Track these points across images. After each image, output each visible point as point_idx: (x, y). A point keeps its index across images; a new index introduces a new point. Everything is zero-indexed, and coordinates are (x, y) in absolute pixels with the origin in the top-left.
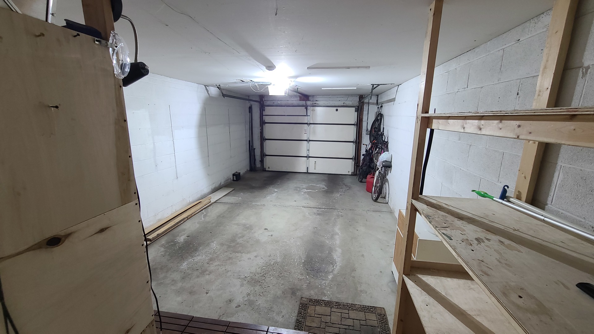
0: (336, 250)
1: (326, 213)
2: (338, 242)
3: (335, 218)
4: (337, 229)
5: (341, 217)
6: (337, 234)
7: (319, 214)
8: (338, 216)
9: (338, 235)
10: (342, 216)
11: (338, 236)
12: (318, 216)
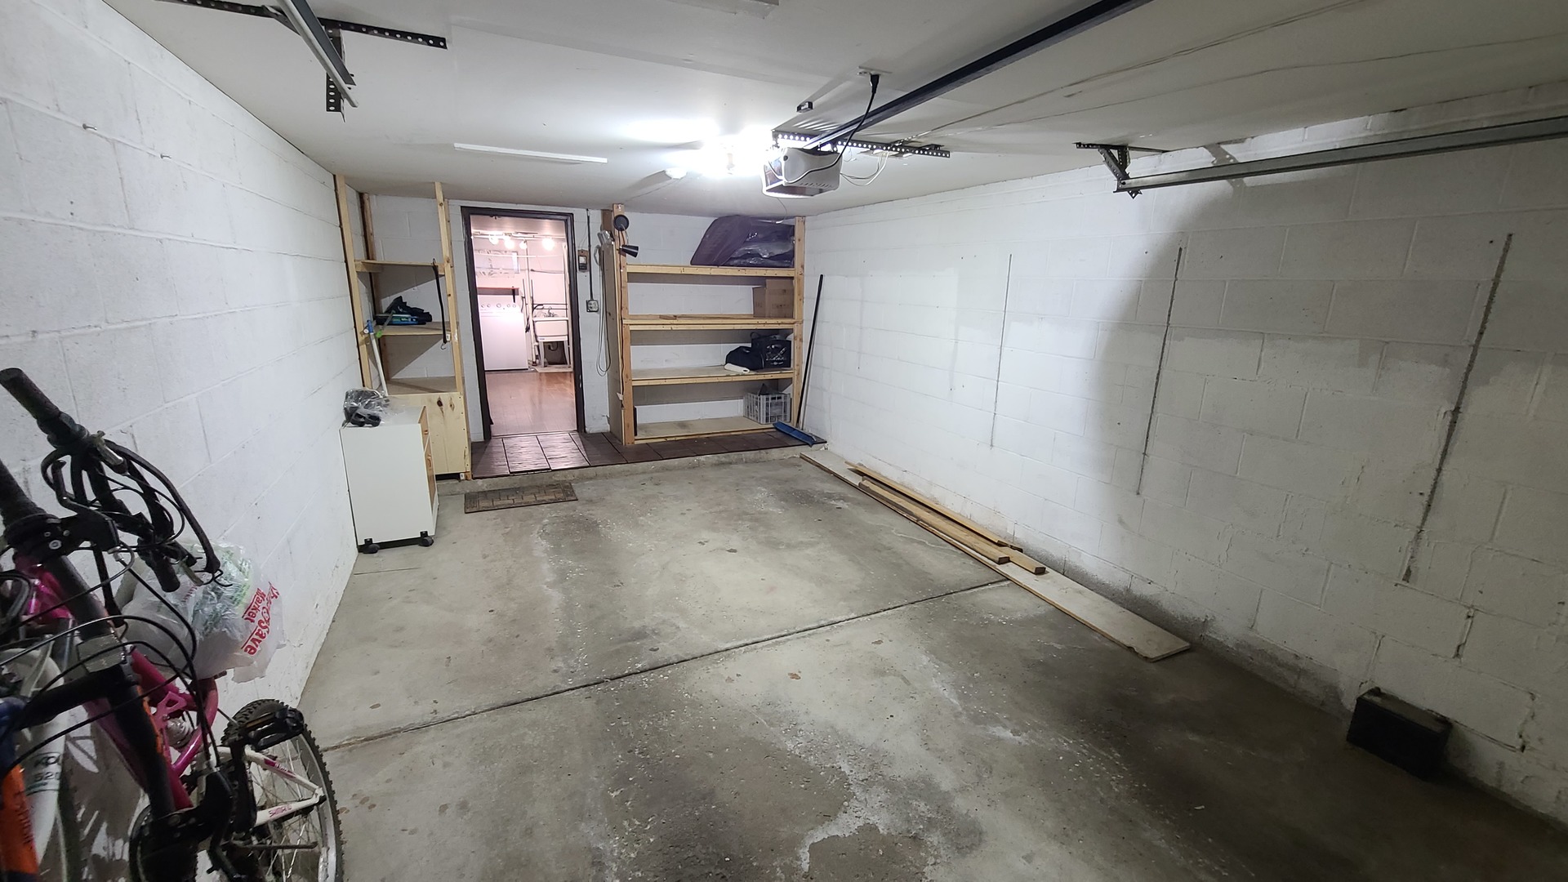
0: (546, 551)
1: (618, 647)
2: (545, 567)
3: (574, 634)
4: (556, 597)
5: (554, 644)
6: (551, 585)
7: (640, 635)
8: (566, 649)
9: (546, 583)
10: (550, 650)
11: (548, 580)
12: (637, 625)
